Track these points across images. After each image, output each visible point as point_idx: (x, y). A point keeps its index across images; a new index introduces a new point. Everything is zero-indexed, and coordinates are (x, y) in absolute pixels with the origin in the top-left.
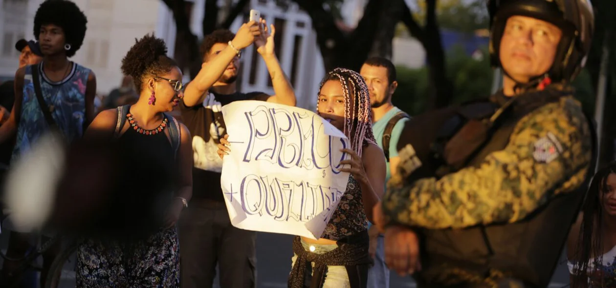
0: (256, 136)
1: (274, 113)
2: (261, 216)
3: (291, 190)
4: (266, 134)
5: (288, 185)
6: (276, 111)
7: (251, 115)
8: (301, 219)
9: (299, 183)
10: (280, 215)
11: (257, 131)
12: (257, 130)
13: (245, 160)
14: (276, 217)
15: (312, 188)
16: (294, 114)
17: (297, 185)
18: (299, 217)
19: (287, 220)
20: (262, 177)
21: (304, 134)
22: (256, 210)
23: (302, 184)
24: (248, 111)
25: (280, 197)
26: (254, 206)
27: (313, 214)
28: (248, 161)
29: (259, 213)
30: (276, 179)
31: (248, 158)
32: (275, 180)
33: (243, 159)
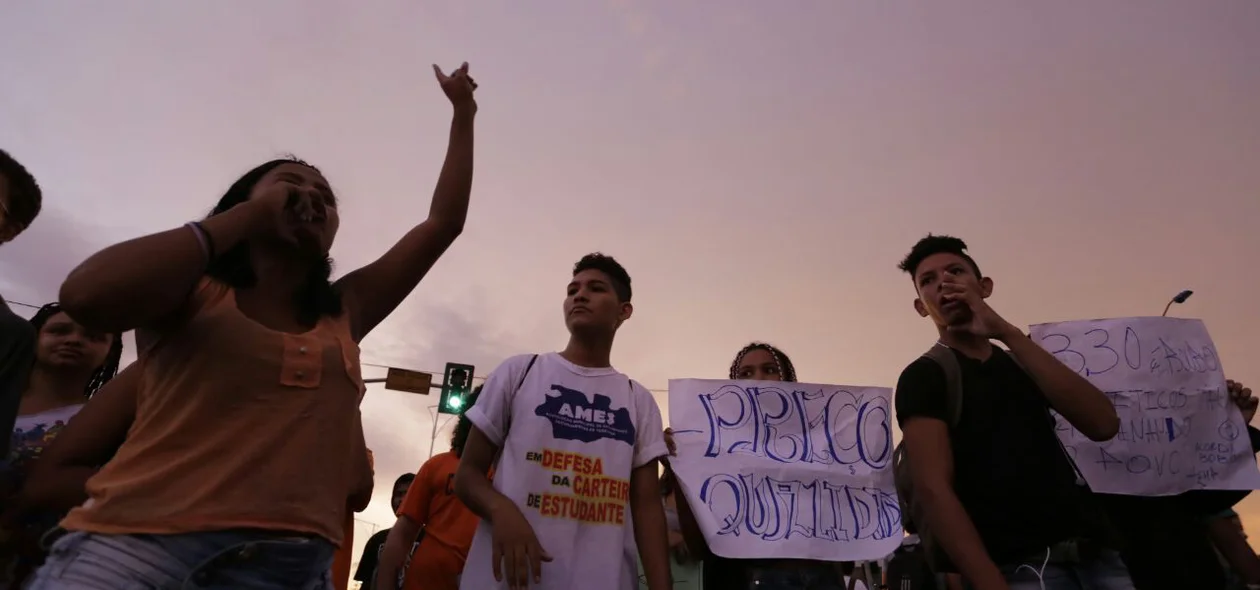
0: (719, 424)
1: (757, 393)
2: (737, 535)
3: (793, 495)
4: (737, 423)
5: (789, 487)
6: (760, 391)
7: (709, 399)
8: (814, 534)
9: (808, 484)
10: (773, 532)
11: (720, 420)
12: (719, 418)
13: (709, 454)
14: (765, 535)
15: (831, 490)
16: (794, 394)
17: (805, 487)
18: (811, 532)
19: (787, 537)
20: (742, 475)
21: (811, 420)
22: (729, 526)
23: (813, 485)
24: (704, 394)
25: (772, 505)
26: (725, 520)
27: (835, 527)
28: (715, 455)
29: (734, 531)
30: (767, 479)
31: (714, 451)
32: (765, 482)
33: (705, 452)
